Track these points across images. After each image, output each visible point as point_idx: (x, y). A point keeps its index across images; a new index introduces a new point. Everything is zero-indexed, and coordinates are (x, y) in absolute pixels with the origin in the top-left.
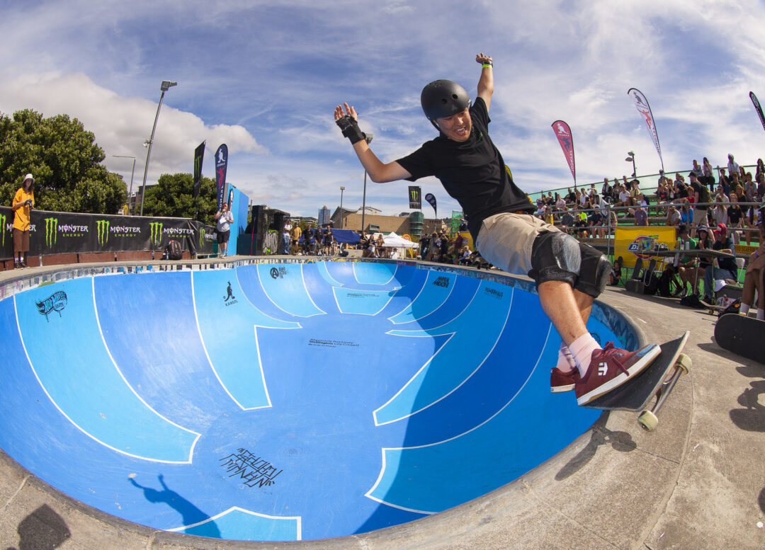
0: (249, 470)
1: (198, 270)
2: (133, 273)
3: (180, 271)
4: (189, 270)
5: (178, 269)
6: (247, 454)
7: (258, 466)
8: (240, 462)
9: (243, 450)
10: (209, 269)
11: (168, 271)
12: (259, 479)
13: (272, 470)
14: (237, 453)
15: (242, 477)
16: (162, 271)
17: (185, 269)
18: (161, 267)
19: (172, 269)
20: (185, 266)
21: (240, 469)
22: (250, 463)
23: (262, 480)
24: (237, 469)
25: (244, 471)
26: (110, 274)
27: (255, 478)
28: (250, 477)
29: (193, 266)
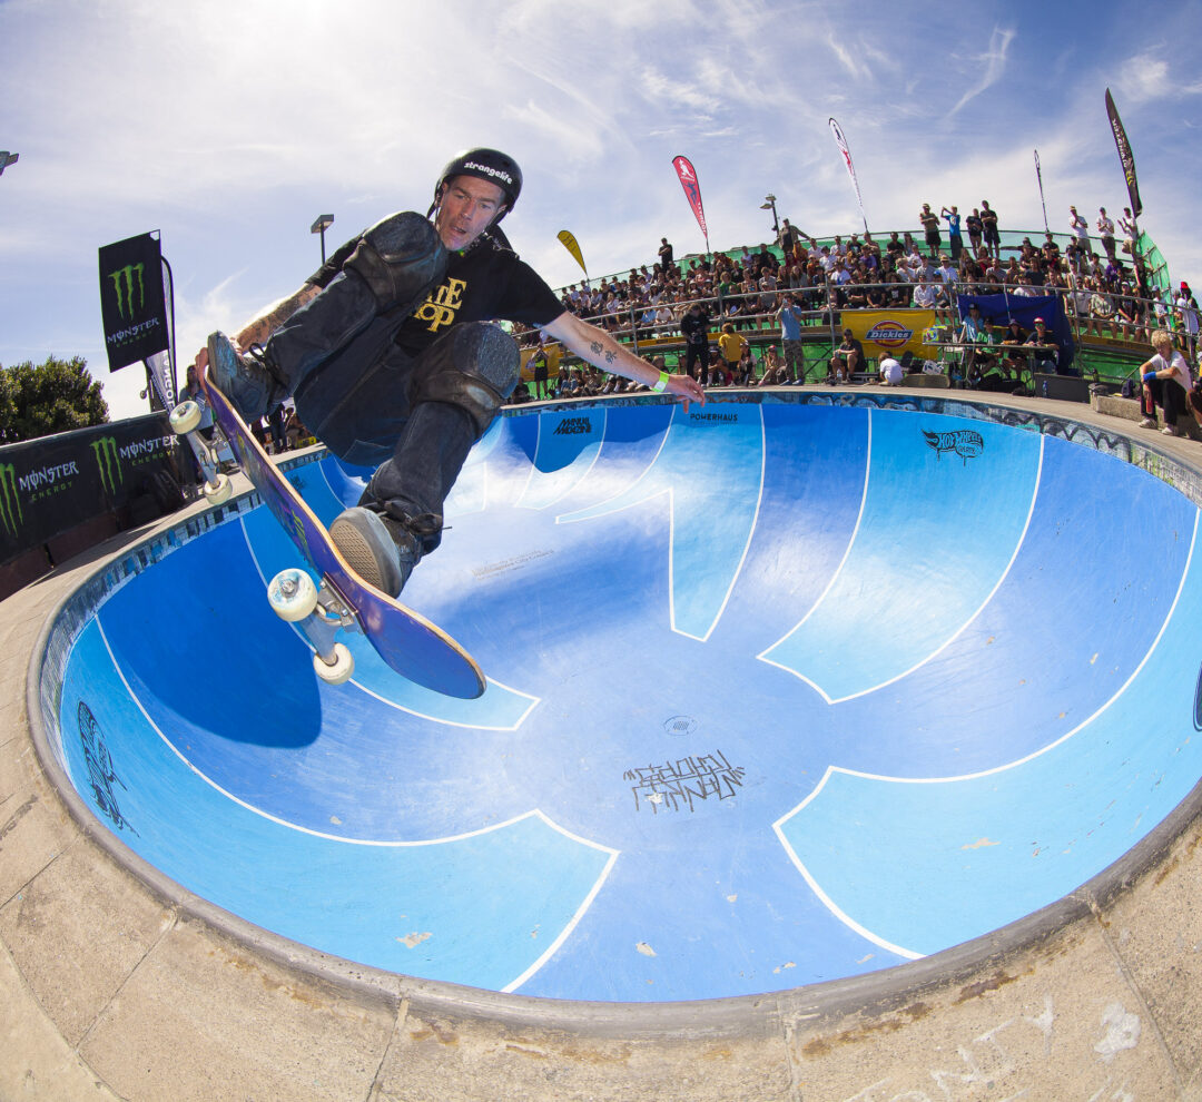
1: (250, 509)
2: (149, 564)
3: (220, 524)
4: (234, 515)
5: (217, 520)
7: (687, 771)
11: (202, 533)
13: (709, 761)
15: (704, 798)
16: (193, 538)
17: (229, 517)
18: (188, 527)
19: (208, 526)
20: (227, 508)
26: (116, 588)
27: (715, 783)
28: (709, 789)
29: (239, 504)
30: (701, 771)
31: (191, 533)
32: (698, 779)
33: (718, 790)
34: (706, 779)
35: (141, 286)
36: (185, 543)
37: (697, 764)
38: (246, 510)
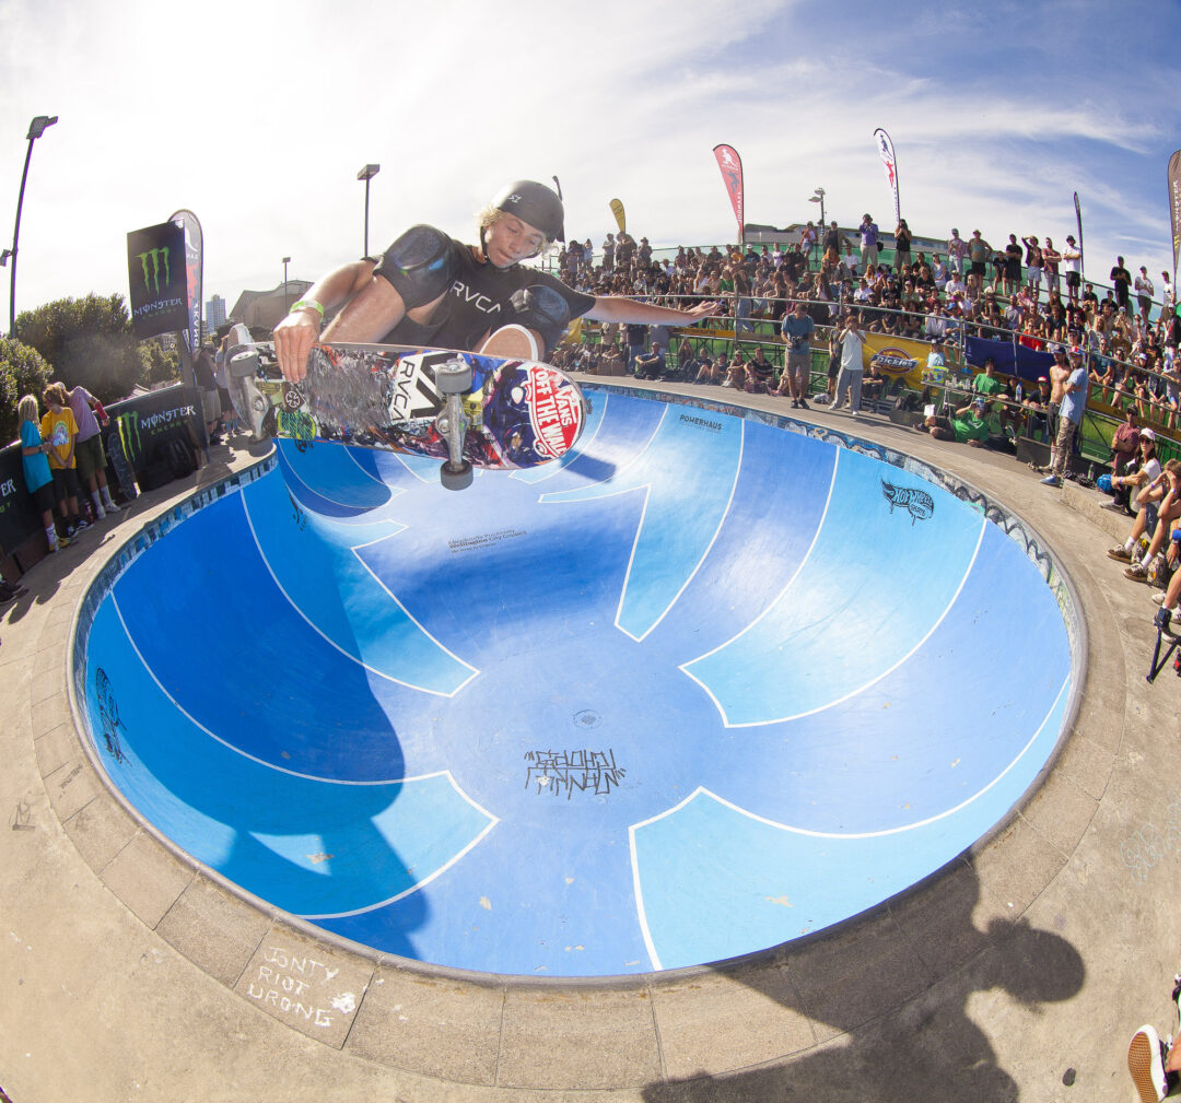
0: (578, 775)
1: (250, 482)
3: (223, 497)
4: (235, 488)
5: (219, 495)
6: (544, 757)
7: (577, 761)
8: (551, 772)
9: (531, 755)
10: (264, 474)
11: (205, 506)
12: (603, 778)
13: (600, 758)
14: (533, 763)
15: (583, 789)
16: (197, 511)
17: (230, 490)
18: (193, 502)
19: (211, 499)
20: (229, 483)
21: (566, 781)
22: (565, 766)
23: (607, 775)
24: (562, 784)
25: (573, 780)
27: (597, 779)
28: (590, 782)
29: (240, 478)
30: (590, 765)
31: (195, 507)
32: (585, 771)
33: (597, 785)
34: (591, 773)
35: (167, 268)
36: (189, 516)
37: (589, 757)
38: (246, 482)
